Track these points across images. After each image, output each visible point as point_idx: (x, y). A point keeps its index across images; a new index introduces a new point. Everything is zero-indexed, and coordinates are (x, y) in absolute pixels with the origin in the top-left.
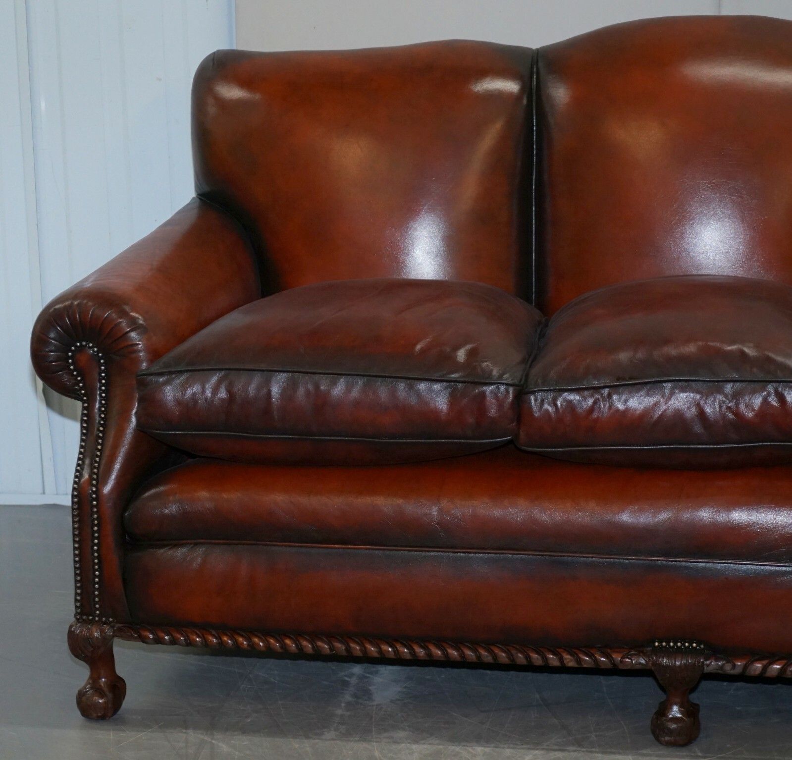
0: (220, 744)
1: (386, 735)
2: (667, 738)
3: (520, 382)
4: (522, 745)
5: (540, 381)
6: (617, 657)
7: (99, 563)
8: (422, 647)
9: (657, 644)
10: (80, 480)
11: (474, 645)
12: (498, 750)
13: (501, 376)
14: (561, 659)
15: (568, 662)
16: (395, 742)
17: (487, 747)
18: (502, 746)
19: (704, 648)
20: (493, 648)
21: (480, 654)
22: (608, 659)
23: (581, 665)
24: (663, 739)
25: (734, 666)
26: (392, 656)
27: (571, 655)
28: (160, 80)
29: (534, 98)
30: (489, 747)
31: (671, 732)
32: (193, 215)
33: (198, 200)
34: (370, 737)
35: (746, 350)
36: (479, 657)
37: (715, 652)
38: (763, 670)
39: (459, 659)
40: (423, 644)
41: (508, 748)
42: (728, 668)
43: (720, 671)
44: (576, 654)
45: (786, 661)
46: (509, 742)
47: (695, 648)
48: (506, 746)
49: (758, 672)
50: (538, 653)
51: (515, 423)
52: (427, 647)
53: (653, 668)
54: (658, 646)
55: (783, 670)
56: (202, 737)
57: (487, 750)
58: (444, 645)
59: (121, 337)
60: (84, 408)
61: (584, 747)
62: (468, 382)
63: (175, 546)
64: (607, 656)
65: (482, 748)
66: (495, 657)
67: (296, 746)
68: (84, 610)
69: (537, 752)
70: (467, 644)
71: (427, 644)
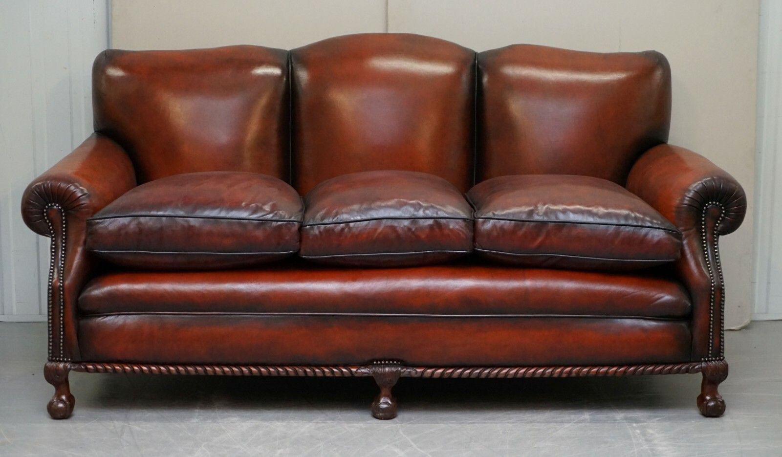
0: (134, 427)
1: (226, 419)
2: (381, 414)
3: (301, 219)
5: (311, 219)
6: (354, 370)
7: (64, 327)
10: (52, 281)
13: (290, 217)
14: (323, 372)
15: (327, 374)
16: (232, 422)
18: (291, 422)
19: (400, 363)
20: (285, 368)
21: (279, 371)
22: (348, 371)
23: (334, 375)
24: (378, 415)
25: (417, 373)
27: (329, 369)
28: (65, 68)
29: (290, 78)
31: (383, 410)
32: (94, 143)
33: (95, 134)
34: (218, 421)
37: (406, 364)
38: (432, 374)
41: (295, 423)
42: (413, 374)
43: (409, 376)
44: (331, 368)
45: (445, 368)
46: (295, 420)
47: (395, 363)
49: (429, 375)
51: (298, 243)
53: (373, 375)
54: (376, 363)
56: (122, 424)
59: (75, 200)
60: (52, 241)
62: (273, 221)
63: (107, 316)
64: (348, 369)
67: (178, 426)
68: (54, 355)
69: (311, 424)
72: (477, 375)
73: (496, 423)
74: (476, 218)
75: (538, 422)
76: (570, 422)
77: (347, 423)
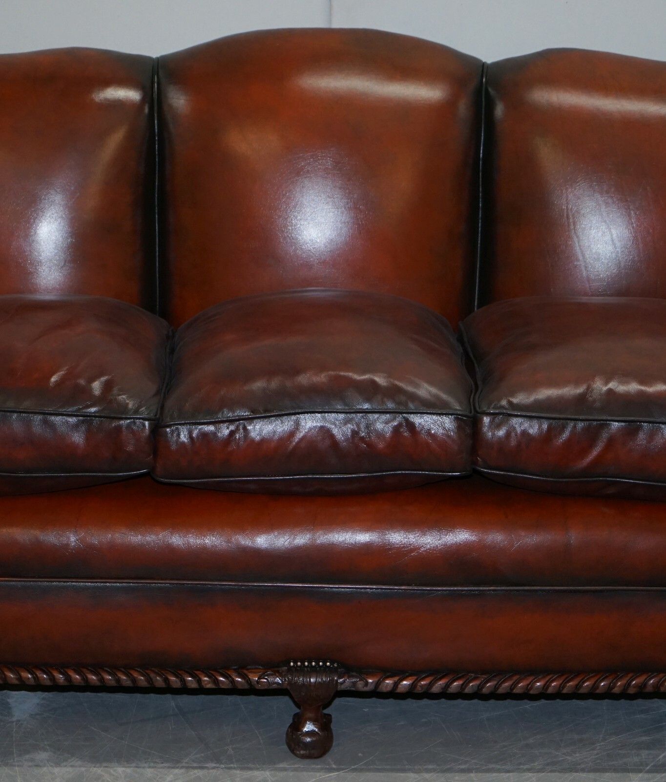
1: (27, 756)
2: (302, 752)
3: (156, 416)
4: (162, 763)
5: (175, 414)
6: (254, 678)
8: (61, 673)
9: (292, 664)
11: (113, 669)
12: (138, 770)
13: (136, 411)
14: (199, 681)
15: (206, 684)
16: (37, 766)
17: (129, 767)
18: (143, 765)
19: (337, 667)
20: (132, 672)
21: (119, 678)
22: (245, 680)
23: (219, 686)
24: (298, 752)
25: (367, 683)
26: (32, 682)
27: (208, 677)
29: (156, 108)
30: (130, 767)
31: (306, 745)
34: (12, 760)
35: (377, 379)
36: (118, 680)
37: (348, 669)
38: (394, 686)
39: (98, 684)
40: (62, 670)
41: (150, 767)
42: (360, 686)
43: (353, 689)
44: (214, 676)
45: (416, 677)
46: (149, 760)
47: (329, 667)
48: (146, 765)
49: (389, 689)
50: (177, 676)
51: (151, 457)
52: (66, 672)
53: (289, 687)
54: (293, 666)
55: (413, 686)
57: (129, 770)
58: (84, 670)
61: (222, 763)
62: (104, 417)
64: (243, 676)
65: (124, 769)
66: (134, 680)
69: (176, 771)
70: (107, 669)
71: (66, 670)
72: (475, 689)
73: (508, 771)
74: (479, 413)
75: (583, 770)
76: (640, 771)
77: (242, 769)
